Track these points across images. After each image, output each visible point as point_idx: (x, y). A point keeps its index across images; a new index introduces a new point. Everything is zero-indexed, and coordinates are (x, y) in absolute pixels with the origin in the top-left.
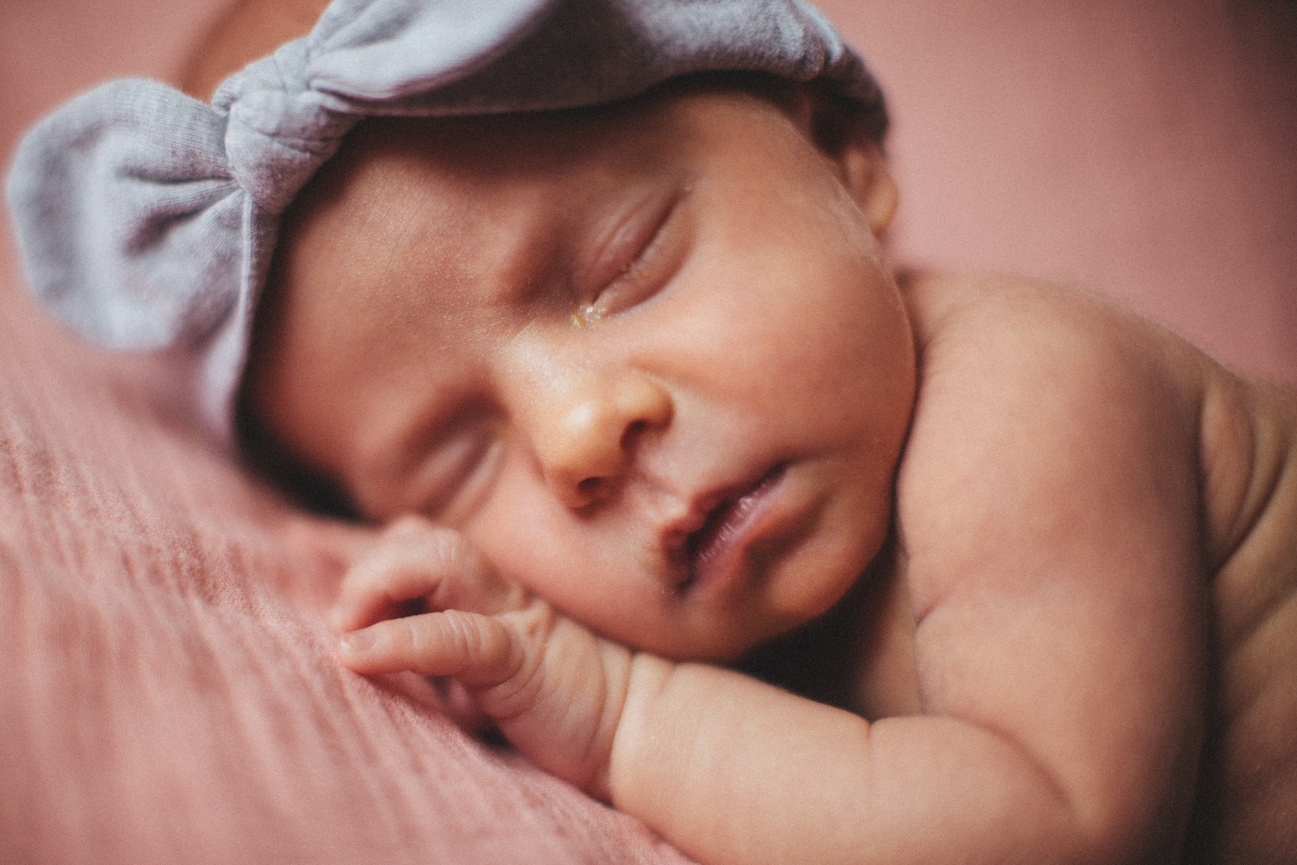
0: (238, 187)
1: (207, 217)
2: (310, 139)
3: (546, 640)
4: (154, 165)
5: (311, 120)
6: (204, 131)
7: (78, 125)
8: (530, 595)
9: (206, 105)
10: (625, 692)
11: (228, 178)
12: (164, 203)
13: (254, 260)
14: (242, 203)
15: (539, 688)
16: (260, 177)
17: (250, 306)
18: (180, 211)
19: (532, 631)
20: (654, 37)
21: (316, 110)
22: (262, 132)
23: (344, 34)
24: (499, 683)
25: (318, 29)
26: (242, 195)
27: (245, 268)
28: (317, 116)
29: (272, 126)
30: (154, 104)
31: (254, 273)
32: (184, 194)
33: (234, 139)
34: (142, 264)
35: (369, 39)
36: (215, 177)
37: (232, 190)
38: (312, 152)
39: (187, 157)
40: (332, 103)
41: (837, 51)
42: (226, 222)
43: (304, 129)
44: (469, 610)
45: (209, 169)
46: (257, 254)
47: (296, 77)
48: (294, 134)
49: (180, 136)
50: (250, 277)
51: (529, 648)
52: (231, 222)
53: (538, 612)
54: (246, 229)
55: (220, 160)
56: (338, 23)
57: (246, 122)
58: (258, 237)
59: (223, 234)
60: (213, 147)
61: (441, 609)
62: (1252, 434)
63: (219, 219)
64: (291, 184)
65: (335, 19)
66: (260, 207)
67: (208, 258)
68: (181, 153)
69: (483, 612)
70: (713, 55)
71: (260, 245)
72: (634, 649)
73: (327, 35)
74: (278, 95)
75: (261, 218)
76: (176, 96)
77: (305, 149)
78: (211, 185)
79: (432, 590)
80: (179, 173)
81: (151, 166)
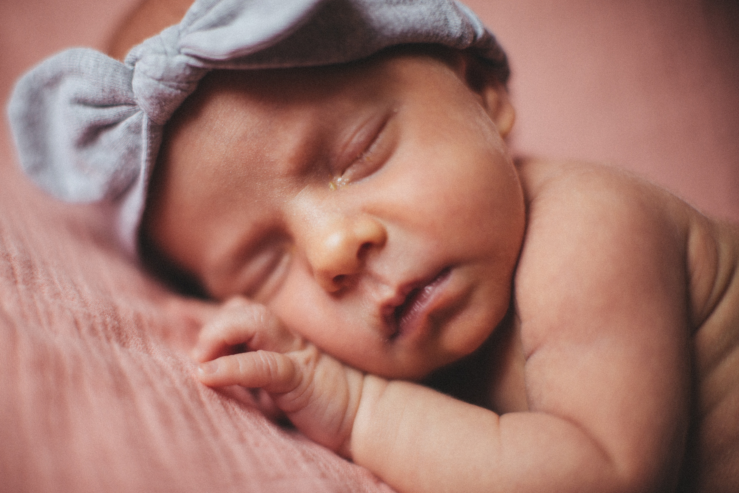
0: (140, 110)
1: (122, 126)
2: (180, 82)
3: (315, 367)
4: (92, 97)
5: (181, 71)
6: (120, 78)
7: (49, 74)
8: (306, 341)
9: (122, 63)
10: (360, 397)
11: (134, 104)
12: (97, 119)
13: (149, 151)
14: (142, 119)
15: (311, 394)
16: (152, 104)
17: (146, 178)
18: (107, 123)
19: (307, 362)
20: (376, 24)
21: (183, 66)
22: (153, 78)
23: (200, 22)
24: (289, 392)
25: (185, 19)
26: (142, 114)
27: (144, 156)
28: (185, 69)
29: (159, 75)
30: (92, 63)
31: (149, 158)
32: (109, 113)
33: (137, 82)
34: (85, 153)
35: (214, 25)
36: (126, 104)
37: (136, 111)
38: (182, 90)
39: (111, 92)
40: (193, 62)
41: (480, 32)
42: (133, 130)
43: (177, 77)
44: (271, 350)
45: (123, 99)
46: (150, 147)
47: (173, 47)
48: (172, 80)
49: (107, 81)
50: (146, 161)
51: (305, 372)
52: (136, 130)
53: (310, 351)
54: (144, 133)
55: (129, 94)
56: (196, 17)
57: (145, 73)
58: (151, 138)
59: (131, 136)
60: (125, 87)
61: (255, 350)
62: (717, 252)
63: (129, 127)
64: (169, 108)
65: (195, 14)
66: (152, 121)
67: (123, 150)
68: (107, 90)
69: (278, 351)
70: (409, 35)
71: (152, 143)
72: (365, 372)
73: (190, 24)
74: (162, 58)
75: (153, 127)
76: (105, 58)
77: (178, 88)
78: (124, 109)
79: (250, 339)
80: (106, 102)
81: (90, 97)
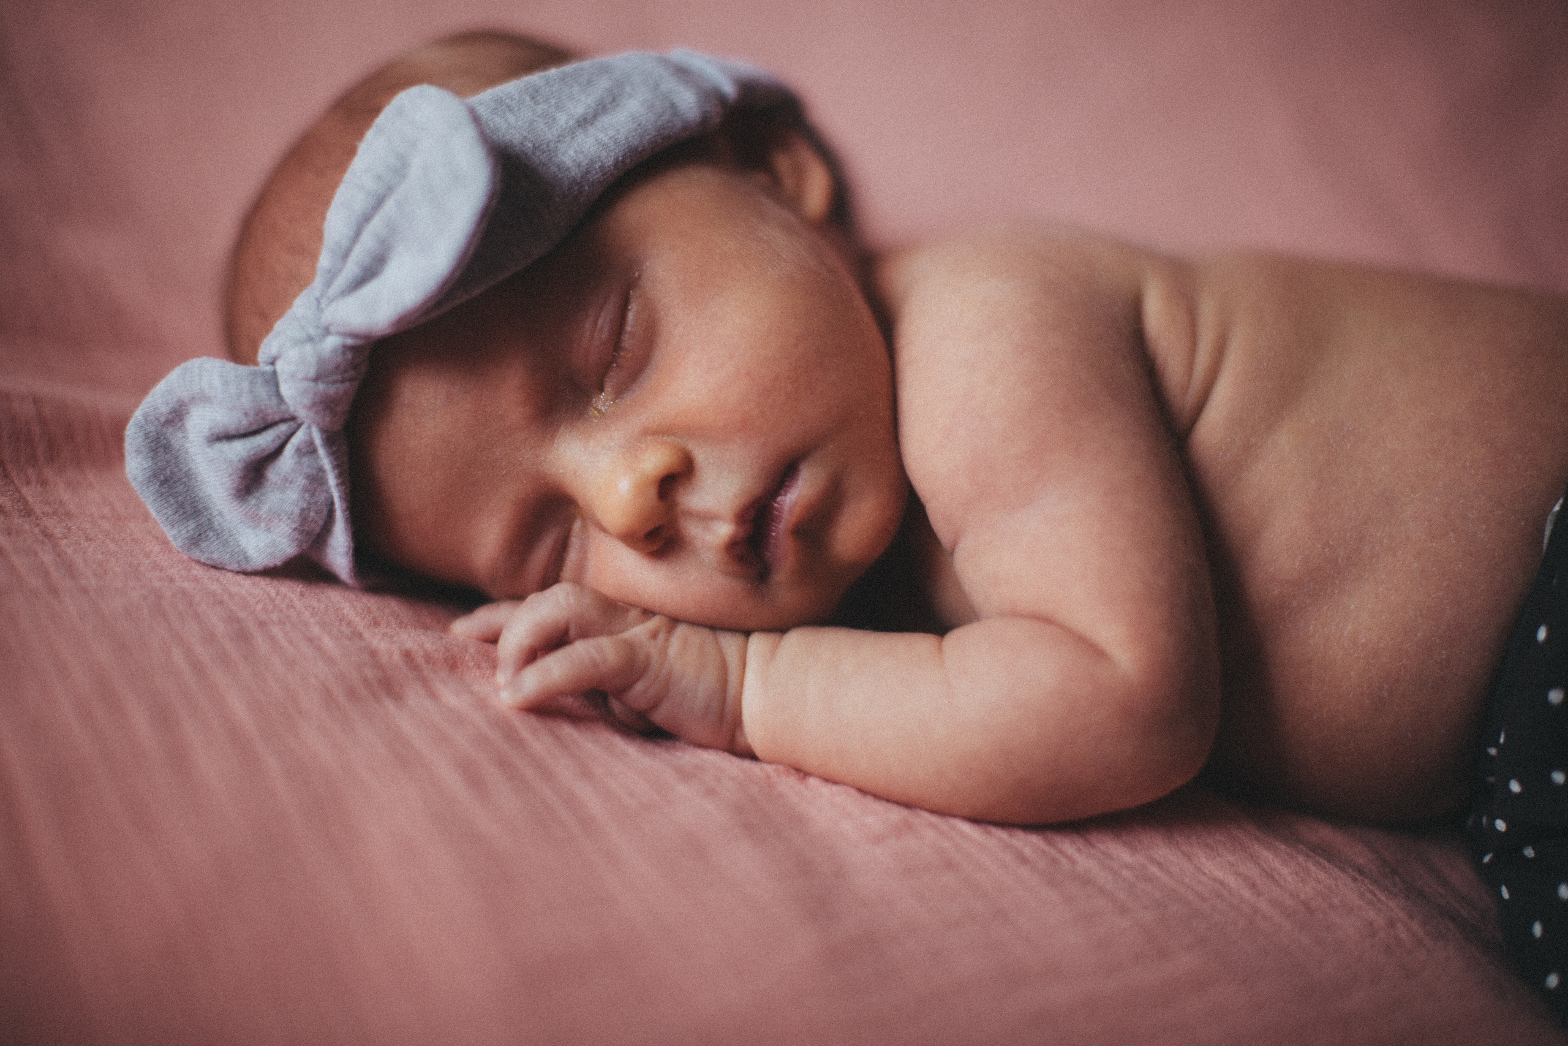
0: (302, 423)
1: (289, 450)
2: (346, 371)
4: (234, 427)
5: (339, 359)
6: (263, 392)
9: (256, 368)
10: (744, 665)
11: (293, 418)
12: (252, 452)
13: (336, 471)
14: (311, 433)
15: (669, 677)
16: (316, 412)
17: (345, 506)
18: (267, 454)
19: (653, 636)
21: (341, 350)
22: (306, 380)
23: (340, 281)
25: (318, 279)
26: (309, 427)
27: (332, 480)
28: (344, 353)
29: (312, 372)
30: (217, 378)
31: (340, 481)
32: (265, 441)
33: (287, 390)
34: (253, 501)
35: (360, 281)
36: (283, 420)
37: (299, 426)
38: (351, 380)
39: (258, 414)
40: (350, 341)
42: (304, 450)
43: (337, 367)
44: (597, 636)
45: (277, 418)
46: (336, 466)
47: (317, 327)
48: (331, 373)
49: (246, 401)
50: (337, 485)
51: (653, 648)
52: (309, 450)
54: (322, 452)
55: (283, 407)
56: (331, 274)
57: (293, 376)
58: (334, 453)
59: (306, 460)
60: (274, 401)
61: (572, 642)
63: (298, 450)
66: (325, 432)
67: (301, 481)
68: (252, 413)
69: (611, 634)
71: (336, 459)
72: (745, 632)
73: (327, 286)
74: (308, 348)
75: (330, 440)
76: (231, 368)
77: (343, 381)
78: (283, 428)
79: (565, 631)
80: (255, 427)
81: (232, 429)
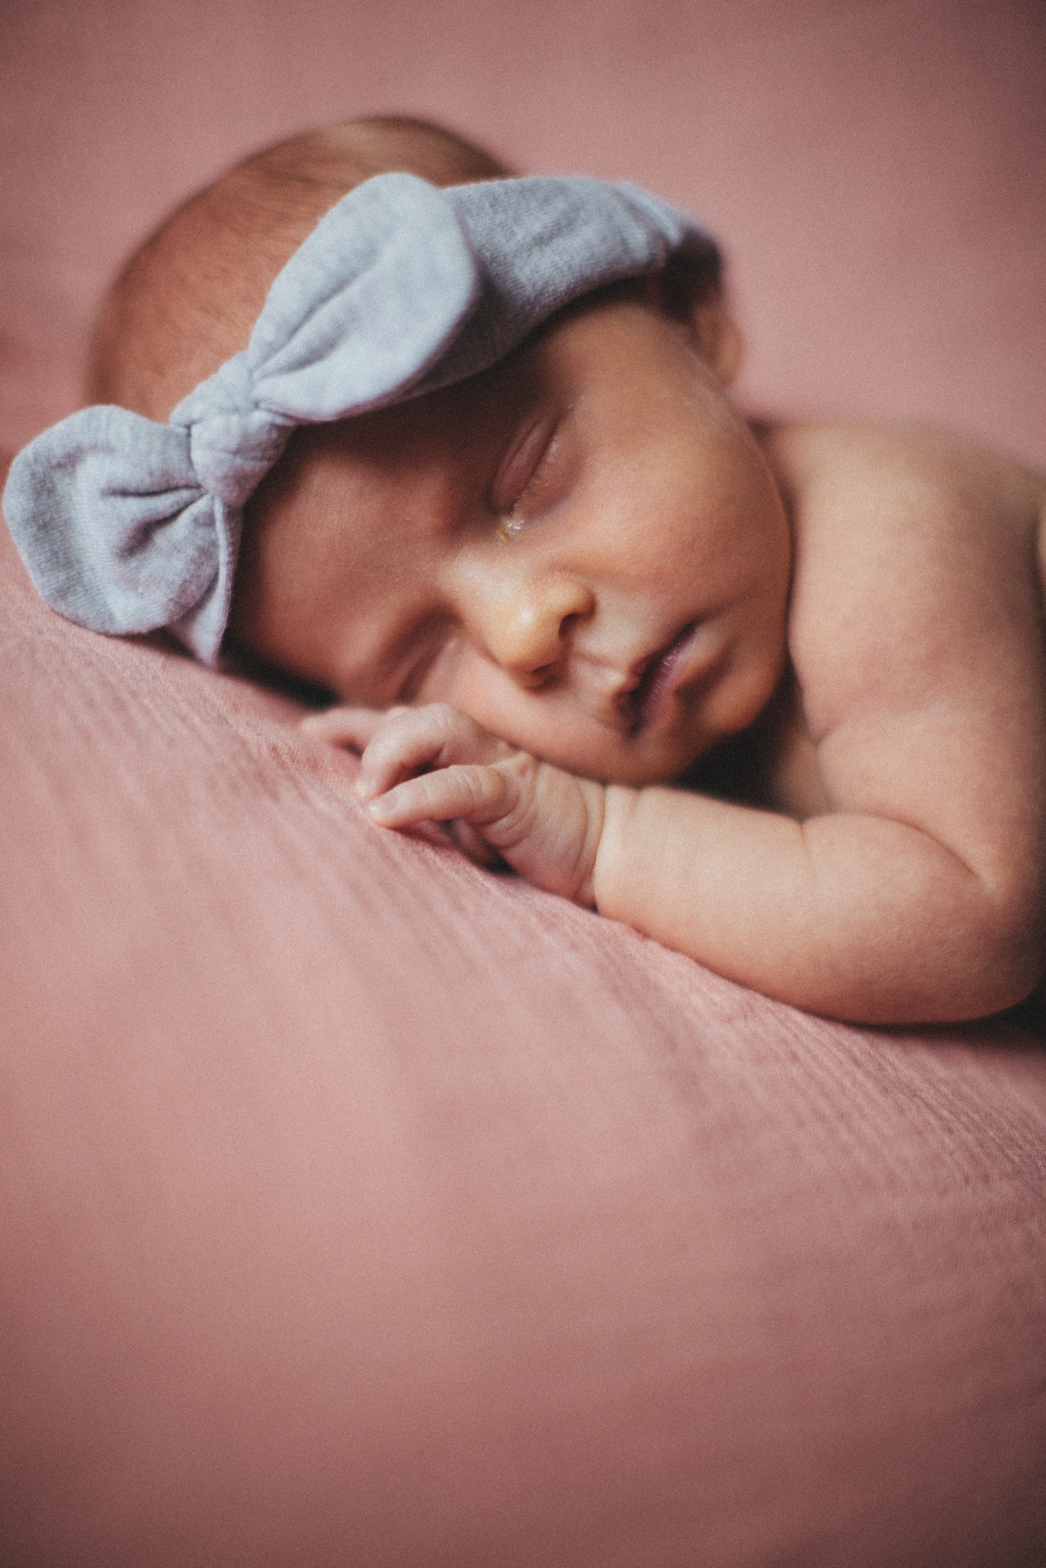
0: (207, 492)
1: (185, 518)
2: (266, 449)
3: (535, 779)
4: (134, 485)
5: (264, 437)
6: (175, 455)
8: (515, 746)
10: (603, 817)
11: (198, 487)
12: (147, 514)
13: (230, 549)
14: (213, 505)
15: (535, 818)
16: (228, 485)
17: (230, 586)
18: (161, 517)
19: (522, 771)
21: (267, 427)
22: (221, 450)
23: (280, 358)
24: (503, 817)
26: (213, 498)
27: (223, 556)
28: (270, 431)
29: (233, 445)
31: (231, 559)
32: (163, 504)
33: (200, 456)
34: (133, 563)
35: (299, 365)
36: (187, 487)
37: (202, 496)
38: (269, 459)
39: (163, 475)
40: (279, 421)
42: (201, 522)
43: (260, 444)
44: (471, 763)
45: (182, 483)
46: (232, 544)
47: (245, 399)
48: (253, 449)
49: (155, 461)
50: (228, 563)
51: (522, 784)
52: (208, 521)
53: (522, 758)
54: (220, 525)
55: (191, 474)
57: (211, 445)
58: (231, 530)
59: (201, 532)
60: (184, 466)
61: (446, 766)
63: (196, 520)
64: (250, 485)
65: (269, 344)
66: (229, 506)
67: (191, 551)
68: (157, 473)
69: (481, 763)
71: (232, 536)
72: (604, 781)
73: (265, 358)
74: (234, 418)
75: (231, 514)
77: (262, 459)
78: (185, 494)
79: (437, 753)
80: (156, 489)
81: (133, 486)
